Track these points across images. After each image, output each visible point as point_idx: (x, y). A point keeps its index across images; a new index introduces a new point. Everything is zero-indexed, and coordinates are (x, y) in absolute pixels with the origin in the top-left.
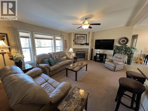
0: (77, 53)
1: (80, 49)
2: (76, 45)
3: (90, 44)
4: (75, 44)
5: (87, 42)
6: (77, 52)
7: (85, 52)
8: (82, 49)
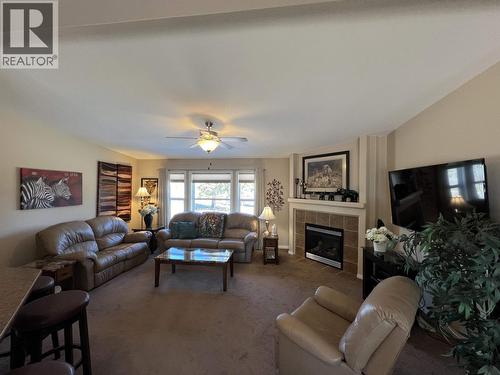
0: (308, 228)
1: (319, 214)
2: (307, 196)
3: (362, 197)
4: (305, 192)
5: (353, 187)
6: (307, 224)
7: (341, 231)
8: (325, 216)
